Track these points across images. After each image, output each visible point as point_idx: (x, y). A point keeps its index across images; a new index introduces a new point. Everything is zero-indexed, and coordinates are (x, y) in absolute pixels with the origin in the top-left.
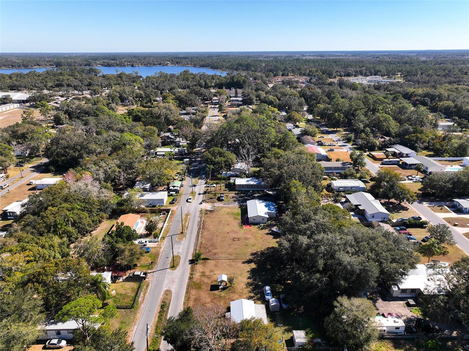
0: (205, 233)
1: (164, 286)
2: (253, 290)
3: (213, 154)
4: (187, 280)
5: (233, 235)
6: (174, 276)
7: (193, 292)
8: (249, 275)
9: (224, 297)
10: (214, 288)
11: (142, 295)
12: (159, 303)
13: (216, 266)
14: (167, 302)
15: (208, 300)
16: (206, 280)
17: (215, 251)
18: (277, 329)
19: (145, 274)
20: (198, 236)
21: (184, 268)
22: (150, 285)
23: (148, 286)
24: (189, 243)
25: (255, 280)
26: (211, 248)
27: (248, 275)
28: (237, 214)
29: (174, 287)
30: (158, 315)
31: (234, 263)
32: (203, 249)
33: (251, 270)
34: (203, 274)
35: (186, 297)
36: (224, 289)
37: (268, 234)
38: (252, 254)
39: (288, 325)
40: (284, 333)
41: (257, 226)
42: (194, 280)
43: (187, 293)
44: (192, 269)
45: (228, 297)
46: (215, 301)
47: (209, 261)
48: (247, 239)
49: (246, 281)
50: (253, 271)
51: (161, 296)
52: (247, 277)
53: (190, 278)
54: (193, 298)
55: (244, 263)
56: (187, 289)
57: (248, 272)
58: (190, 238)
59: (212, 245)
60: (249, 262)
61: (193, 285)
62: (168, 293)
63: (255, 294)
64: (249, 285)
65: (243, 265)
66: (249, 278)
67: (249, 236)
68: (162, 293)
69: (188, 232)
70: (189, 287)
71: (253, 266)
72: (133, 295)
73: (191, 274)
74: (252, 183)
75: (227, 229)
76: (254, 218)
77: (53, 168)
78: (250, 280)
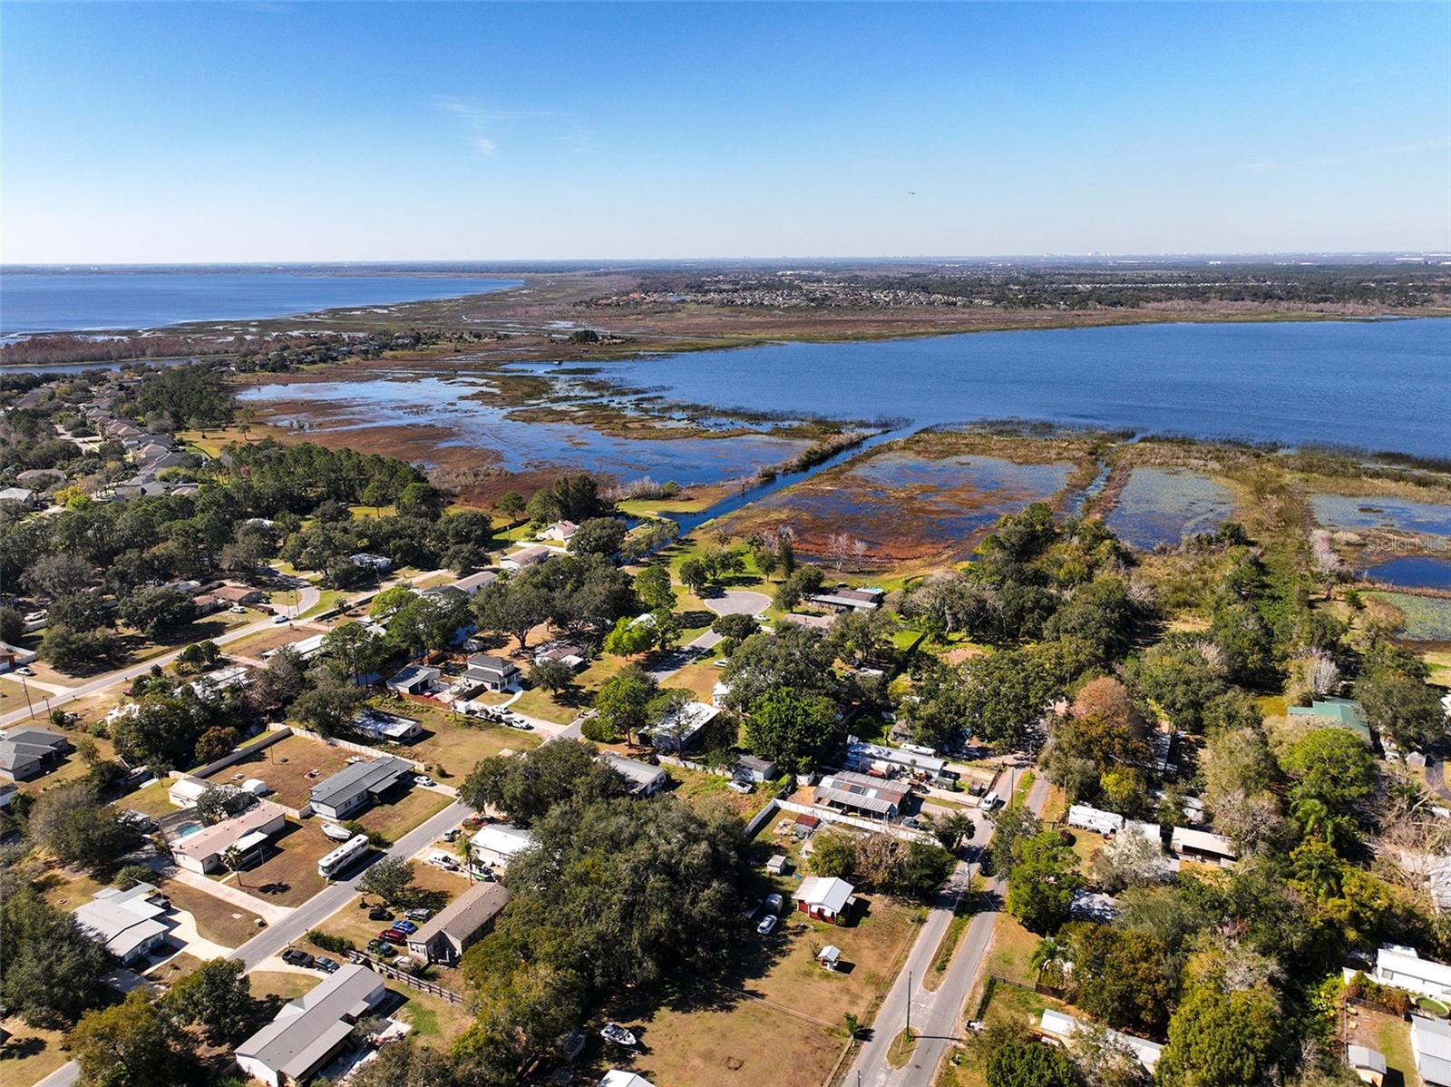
1: (935, 999)
2: (785, 943)
4: (889, 998)
7: (884, 972)
8: (772, 969)
10: (846, 969)
11: (979, 1000)
12: (947, 973)
13: (820, 1010)
14: (934, 971)
15: (865, 952)
16: (854, 987)
17: (804, 1048)
21: (888, 1025)
22: (961, 1011)
25: (770, 957)
27: (773, 971)
31: (783, 1003)
33: (760, 977)
34: (855, 999)
35: (901, 968)
38: (730, 1009)
42: (875, 993)
43: (896, 973)
44: (871, 1014)
47: (830, 1025)
49: (784, 962)
50: (758, 973)
51: (942, 984)
52: (778, 967)
53: (881, 998)
54: (889, 964)
55: (762, 996)
56: (894, 979)
57: (767, 976)
60: (754, 994)
61: (881, 985)
62: (931, 986)
64: (784, 954)
65: (765, 993)
66: (775, 964)
67: (697, 1062)
68: (940, 988)
70: (889, 984)
71: (750, 984)
72: (994, 1003)
73: (877, 1006)
78: (778, 959)
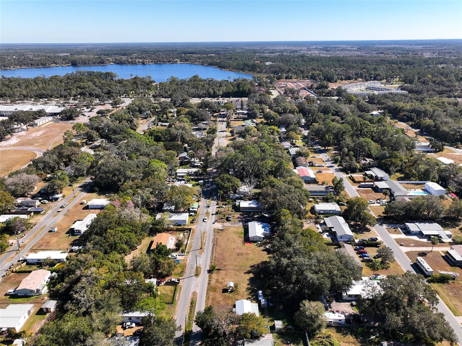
0: (218, 249)
1: (192, 289)
2: (251, 293)
3: (223, 180)
4: (206, 285)
5: (238, 251)
6: (198, 282)
7: (211, 293)
8: (248, 283)
9: (232, 297)
10: (225, 291)
11: (177, 295)
12: (189, 301)
13: (226, 275)
14: (195, 300)
15: (221, 299)
16: (219, 285)
17: (225, 263)
18: (265, 319)
19: (179, 280)
20: (213, 251)
21: (204, 276)
22: (182, 288)
23: (181, 289)
24: (207, 257)
25: (252, 286)
26: (222, 261)
27: (248, 282)
28: (241, 233)
29: (198, 289)
30: (189, 308)
31: (238, 273)
32: (216, 261)
34: (217, 281)
35: (206, 297)
36: (231, 292)
37: (263, 250)
38: (251, 267)
39: (272, 317)
40: (269, 322)
41: (255, 244)
42: (211, 285)
43: (207, 294)
44: (210, 277)
45: (234, 298)
46: (225, 300)
47: (221, 271)
48: (247, 254)
49: (246, 286)
50: (251, 280)
51: (191, 295)
53: (209, 284)
54: (211, 297)
55: (245, 273)
56: (207, 291)
57: (248, 280)
58: (207, 253)
59: (223, 259)
60: (249, 272)
61: (211, 289)
62: (194, 294)
63: (252, 296)
64: (248, 289)
66: (248, 284)
67: (249, 252)
68: (191, 294)
69: (205, 247)
70: (208, 290)
71: (251, 275)
72: (172, 295)
73: (209, 281)
74: (253, 206)
75: (233, 246)
76: (253, 238)
77: (97, 189)
78: (249, 286)
